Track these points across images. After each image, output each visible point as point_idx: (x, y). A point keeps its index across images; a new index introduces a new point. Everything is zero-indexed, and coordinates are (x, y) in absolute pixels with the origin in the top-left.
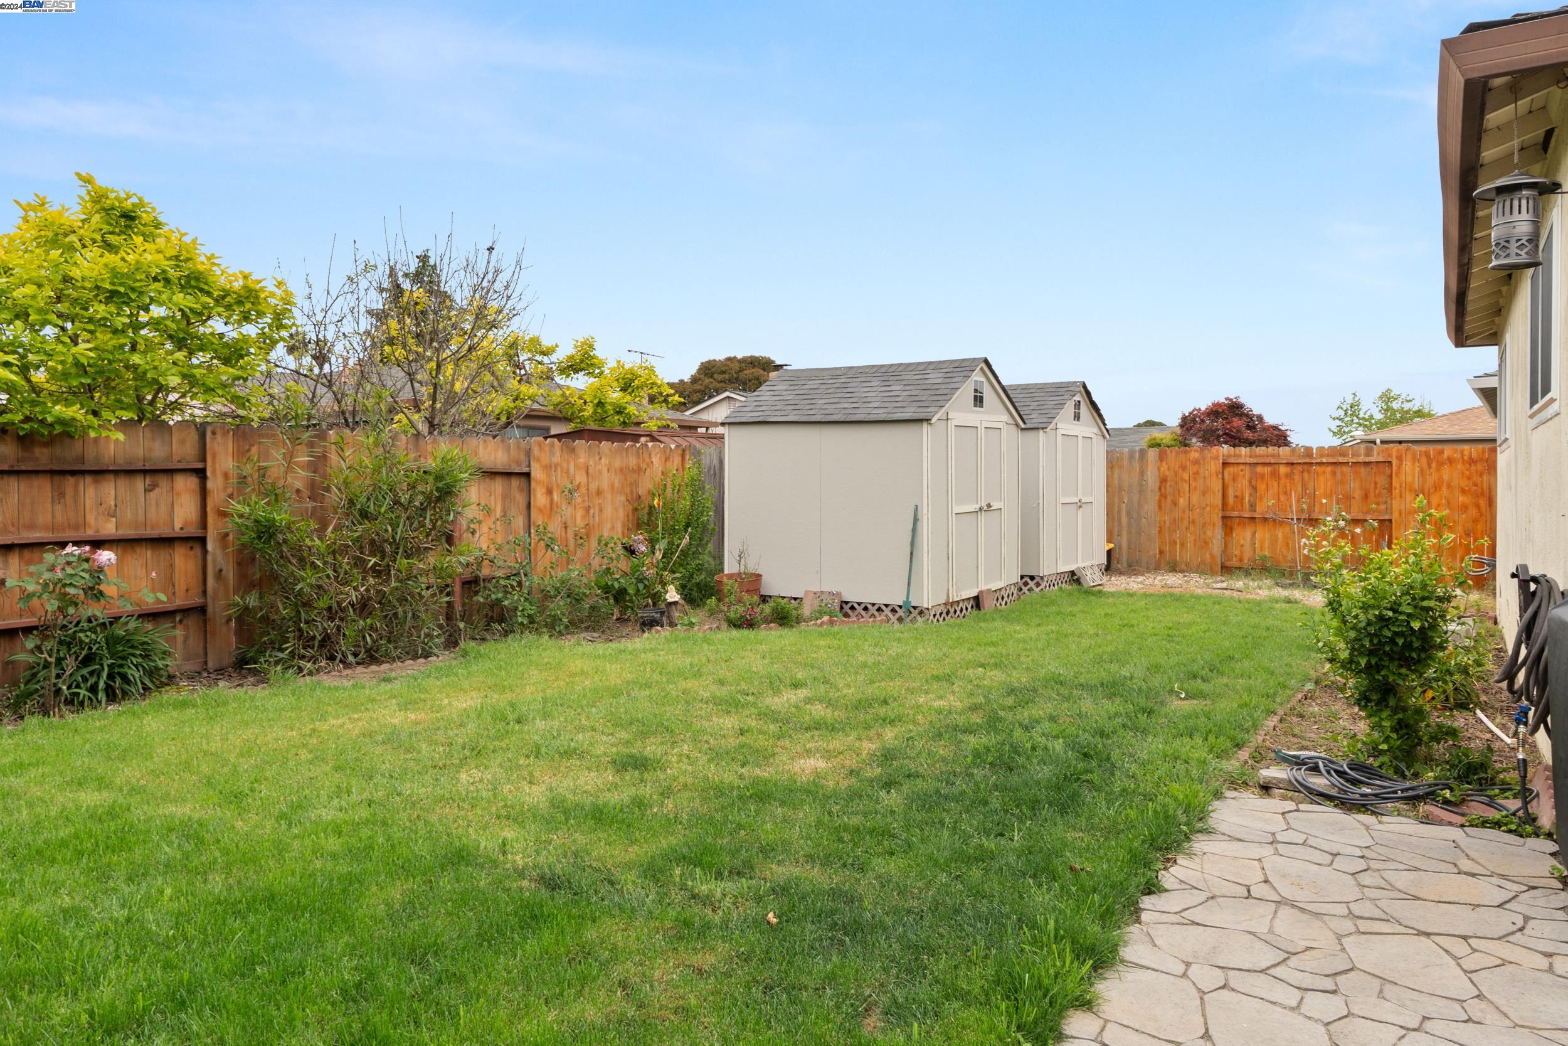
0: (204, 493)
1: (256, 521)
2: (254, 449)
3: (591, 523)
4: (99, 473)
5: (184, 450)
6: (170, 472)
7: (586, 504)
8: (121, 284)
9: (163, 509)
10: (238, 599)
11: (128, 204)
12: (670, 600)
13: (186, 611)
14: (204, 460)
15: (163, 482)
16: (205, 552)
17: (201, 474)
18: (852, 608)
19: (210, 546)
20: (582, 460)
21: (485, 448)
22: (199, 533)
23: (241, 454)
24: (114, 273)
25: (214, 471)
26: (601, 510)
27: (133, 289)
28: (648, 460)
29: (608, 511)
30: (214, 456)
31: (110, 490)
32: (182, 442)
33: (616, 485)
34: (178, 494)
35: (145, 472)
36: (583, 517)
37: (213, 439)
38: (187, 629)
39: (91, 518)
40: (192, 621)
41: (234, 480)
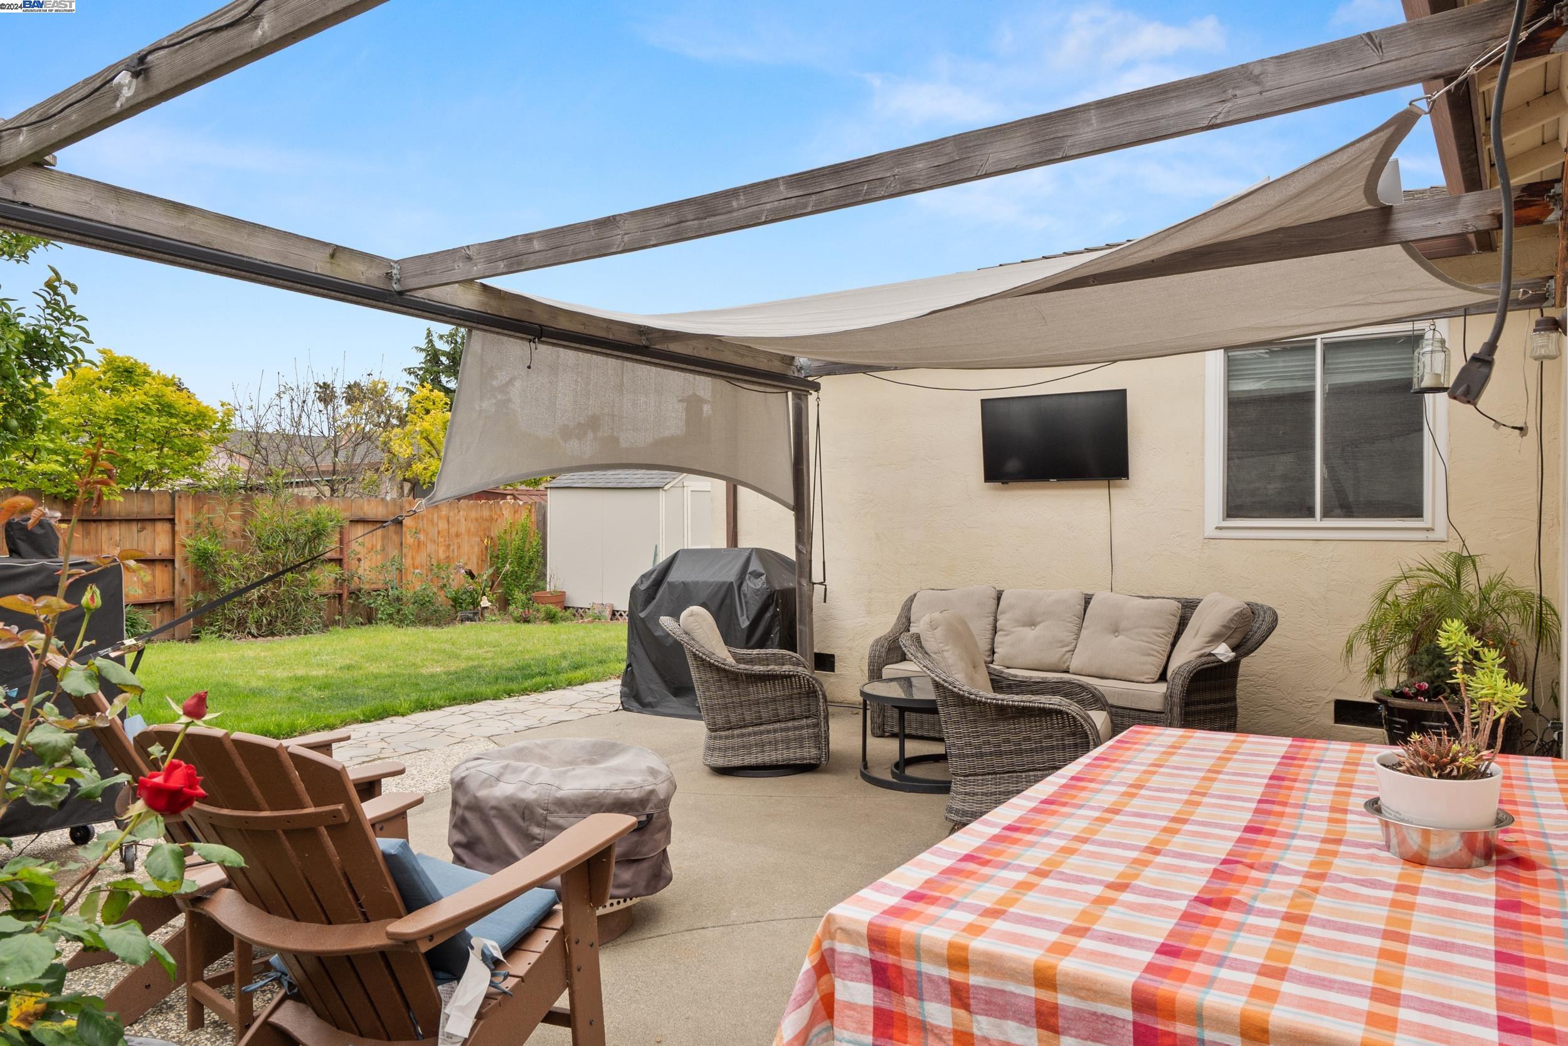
0: (173, 532)
1: (198, 550)
2: (206, 507)
3: (451, 555)
4: (110, 521)
5: (161, 507)
6: (153, 520)
7: (447, 543)
8: (121, 415)
9: (149, 543)
10: (191, 596)
11: (128, 365)
12: (483, 606)
13: (162, 604)
14: (174, 513)
15: (149, 527)
16: (174, 568)
17: (172, 521)
18: (621, 615)
19: (177, 565)
20: (444, 513)
21: (369, 505)
22: (170, 557)
23: (197, 510)
24: (117, 409)
25: (180, 520)
26: (459, 547)
27: (128, 417)
28: (499, 512)
29: (465, 548)
30: (180, 511)
31: (116, 531)
32: (161, 503)
33: (472, 530)
34: (158, 534)
35: (138, 520)
36: (445, 552)
37: (179, 501)
38: (163, 614)
39: (105, 547)
40: (166, 610)
41: (192, 525)
